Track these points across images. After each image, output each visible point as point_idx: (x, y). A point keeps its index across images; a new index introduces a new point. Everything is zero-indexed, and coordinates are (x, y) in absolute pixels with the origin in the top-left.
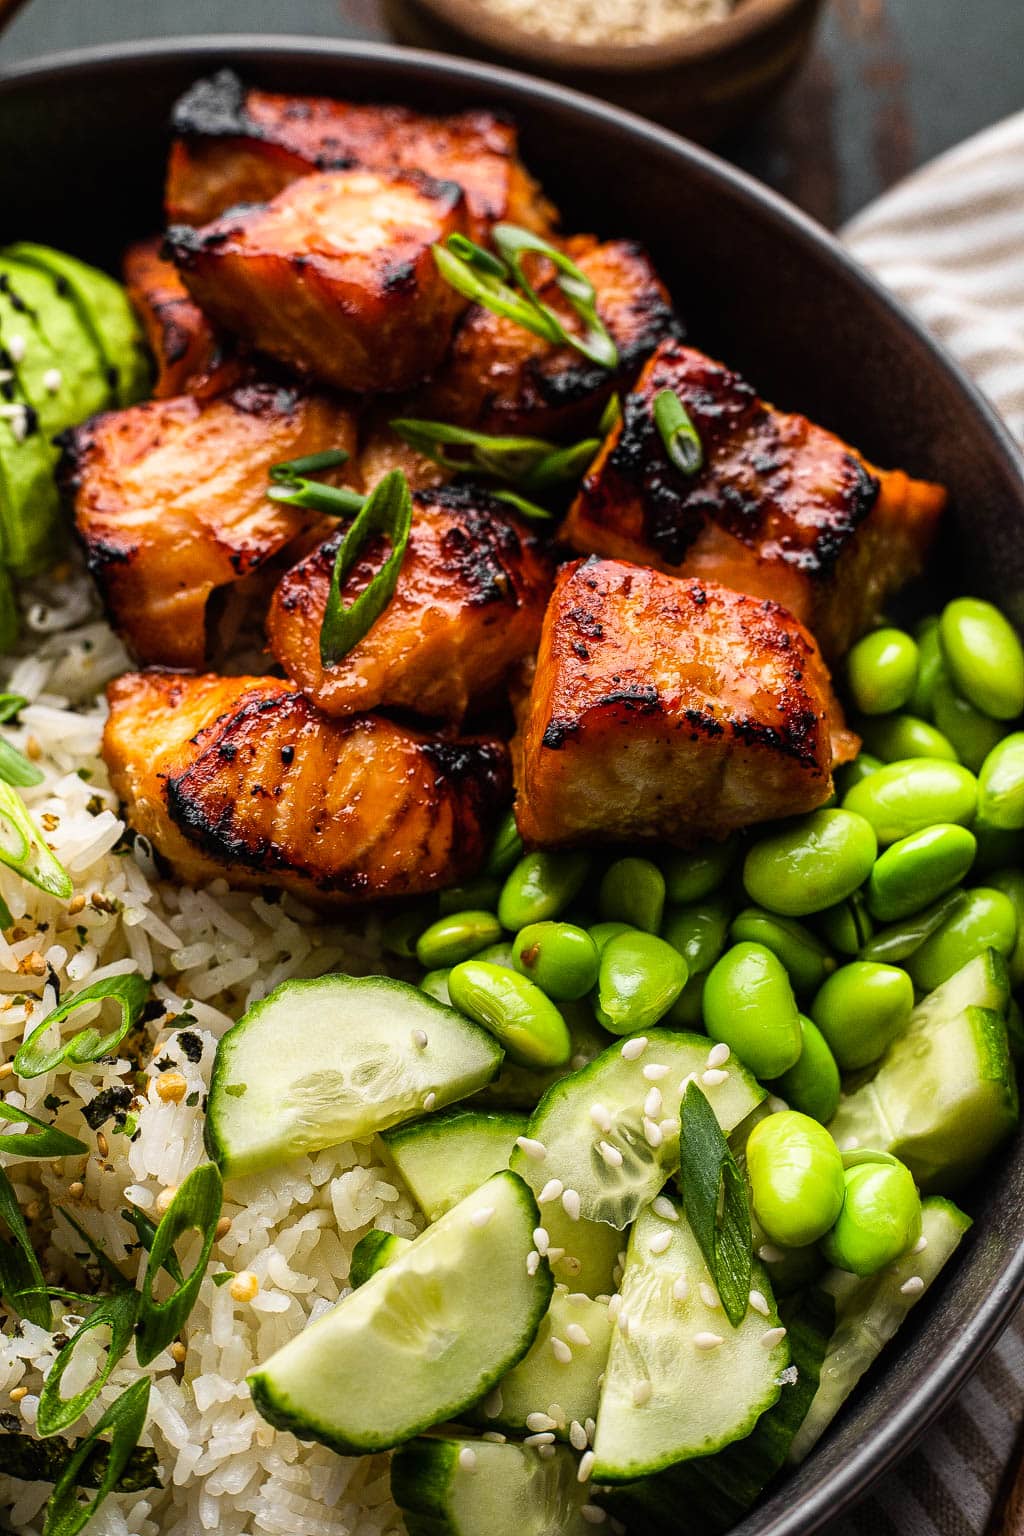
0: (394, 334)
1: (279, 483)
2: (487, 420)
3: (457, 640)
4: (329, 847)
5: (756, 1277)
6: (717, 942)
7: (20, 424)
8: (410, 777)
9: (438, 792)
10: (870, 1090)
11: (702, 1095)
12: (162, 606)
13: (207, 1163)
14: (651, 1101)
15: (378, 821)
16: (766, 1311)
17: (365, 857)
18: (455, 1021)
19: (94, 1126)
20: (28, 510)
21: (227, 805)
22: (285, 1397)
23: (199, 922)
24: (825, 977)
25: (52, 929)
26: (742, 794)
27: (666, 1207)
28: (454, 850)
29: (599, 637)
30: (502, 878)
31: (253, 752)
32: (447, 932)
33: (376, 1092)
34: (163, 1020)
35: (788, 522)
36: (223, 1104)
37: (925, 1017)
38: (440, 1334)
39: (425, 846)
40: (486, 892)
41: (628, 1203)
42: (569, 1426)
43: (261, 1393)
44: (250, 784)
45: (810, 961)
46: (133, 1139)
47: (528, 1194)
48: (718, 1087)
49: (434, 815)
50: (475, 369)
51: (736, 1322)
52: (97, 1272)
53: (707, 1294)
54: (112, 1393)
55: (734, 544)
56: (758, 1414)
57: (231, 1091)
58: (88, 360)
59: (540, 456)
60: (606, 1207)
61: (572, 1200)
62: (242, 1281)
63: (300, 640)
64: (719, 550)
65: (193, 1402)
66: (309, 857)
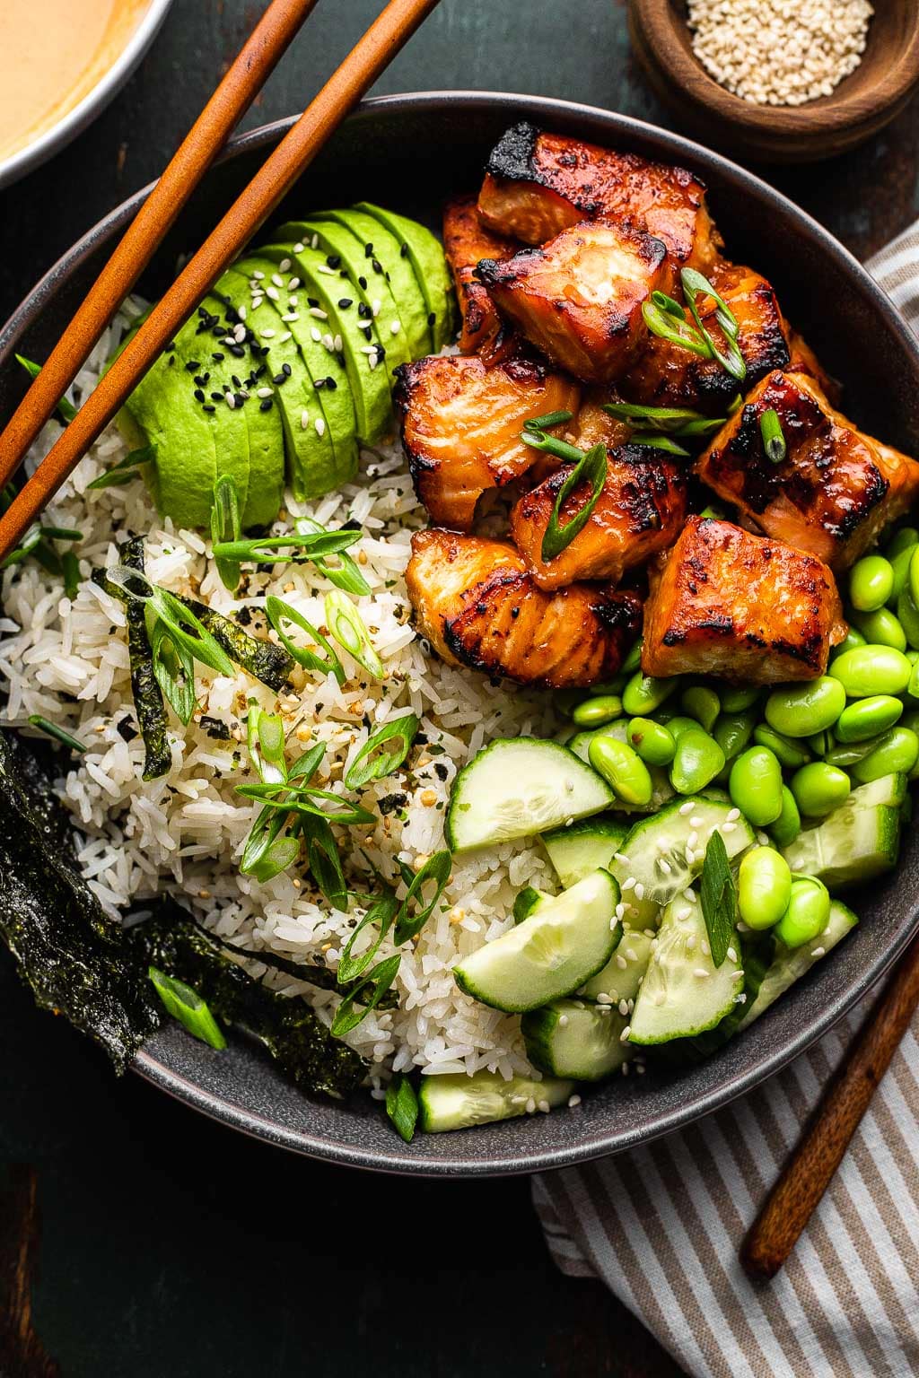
1: (528, 431)
2: (659, 398)
3: (622, 551)
4: (534, 666)
5: (733, 939)
6: (744, 740)
7: (374, 358)
8: (583, 626)
9: (598, 636)
10: (816, 831)
11: (720, 837)
12: (450, 495)
13: (443, 848)
14: (692, 839)
15: (561, 650)
16: (735, 960)
17: (552, 671)
18: (589, 774)
19: (384, 813)
20: (373, 410)
21: (478, 641)
22: (473, 985)
23: (451, 687)
24: (803, 765)
25: (368, 686)
27: (691, 894)
28: (603, 669)
29: (705, 580)
30: (629, 677)
31: (496, 609)
32: (591, 711)
33: (540, 815)
34: (425, 746)
35: (829, 501)
36: (457, 815)
37: (854, 799)
38: (559, 957)
39: (586, 666)
40: (615, 686)
41: (670, 892)
42: (619, 1001)
43: (460, 980)
44: (492, 629)
45: (794, 757)
46: (406, 825)
47: (617, 886)
48: (730, 832)
49: (594, 648)
50: (657, 362)
51: (718, 964)
52: (374, 880)
53: (705, 947)
54: (379, 957)
55: (795, 509)
56: (721, 1017)
57: (461, 807)
58: (417, 307)
59: (687, 421)
60: (658, 894)
61: (640, 890)
62: (456, 912)
64: (786, 509)
65: (420, 965)
66: (520, 671)
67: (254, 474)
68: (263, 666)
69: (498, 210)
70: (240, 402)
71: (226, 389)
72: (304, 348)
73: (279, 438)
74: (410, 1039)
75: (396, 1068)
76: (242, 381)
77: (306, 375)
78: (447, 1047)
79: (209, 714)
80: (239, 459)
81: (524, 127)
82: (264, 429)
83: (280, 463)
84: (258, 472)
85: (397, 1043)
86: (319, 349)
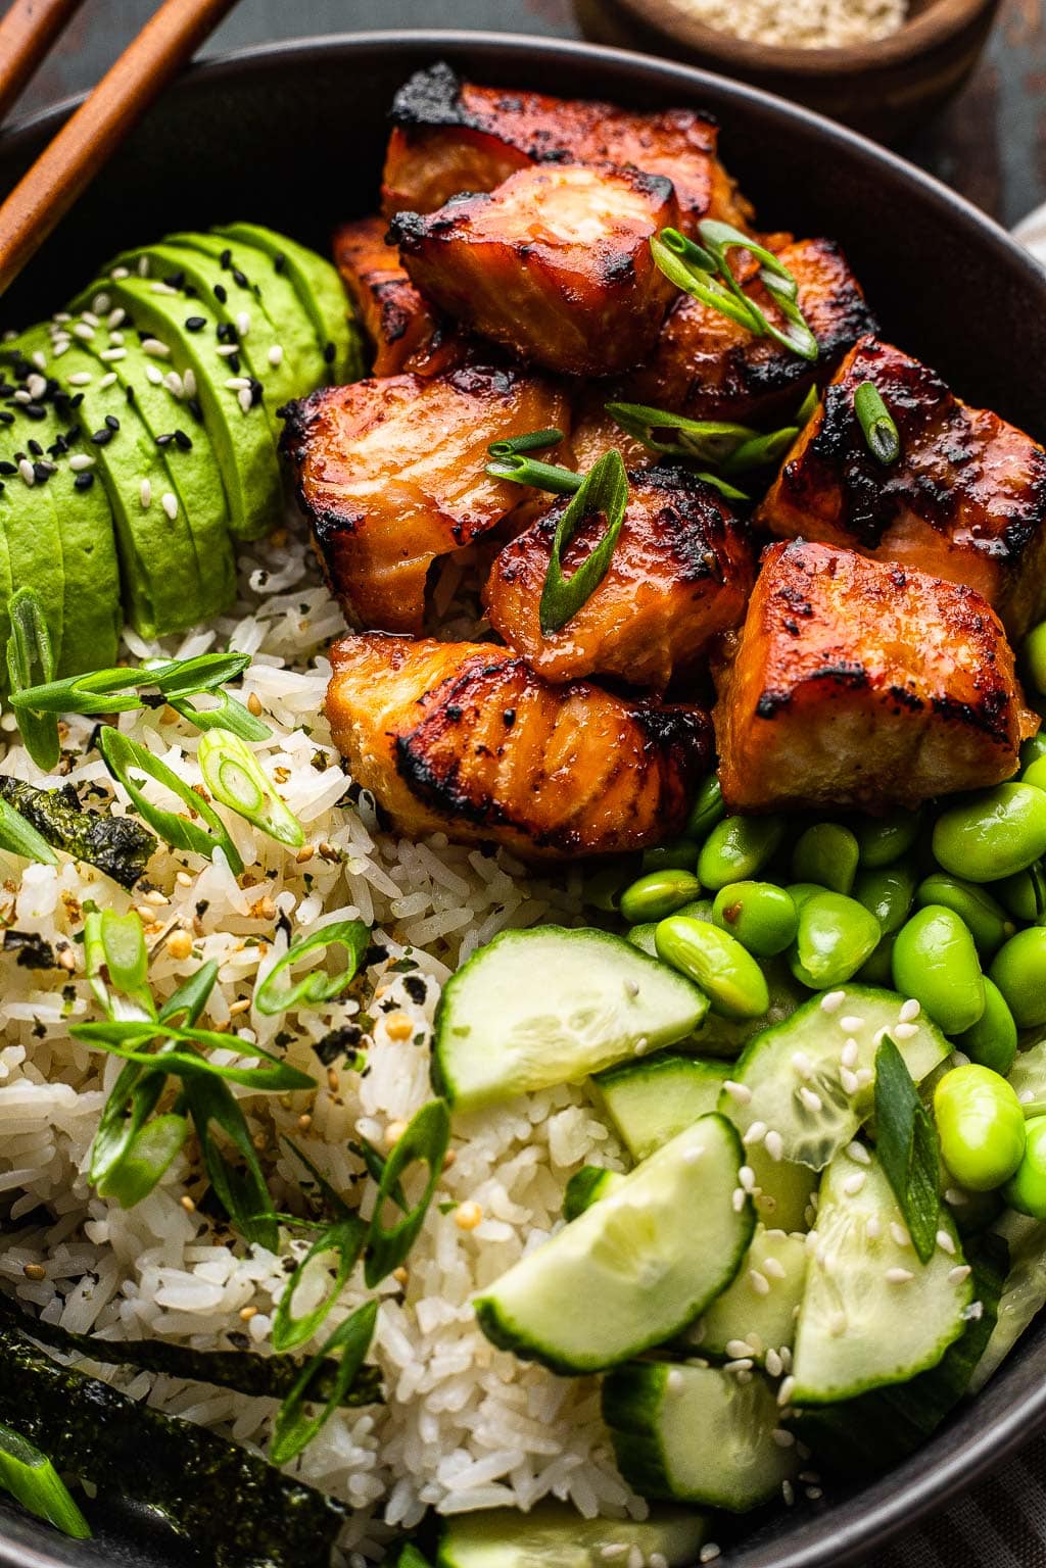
0: (611, 322)
1: (497, 460)
2: (691, 404)
3: (668, 614)
4: (546, 806)
5: (943, 1218)
6: (904, 905)
7: (246, 396)
8: (621, 742)
9: (646, 757)
10: (1044, 1047)
11: (894, 1047)
12: (385, 573)
13: (434, 1100)
14: (848, 1051)
15: (591, 781)
16: (952, 1251)
17: (577, 816)
18: (662, 973)
19: (326, 1062)
20: (253, 477)
21: (452, 764)
23: (418, 874)
24: (1004, 940)
25: (280, 876)
26: (935, 767)
27: (859, 1151)
28: (660, 813)
29: (809, 615)
30: (701, 839)
31: (477, 714)
32: (651, 889)
33: (591, 1036)
34: (386, 963)
35: (979, 511)
36: (449, 1044)
38: (654, 1264)
39: (633, 807)
40: (684, 852)
41: (825, 1146)
42: (765, 1354)
43: (489, 1319)
44: (475, 744)
45: (992, 925)
46: (364, 1075)
47: (735, 1135)
48: (911, 1040)
49: (642, 778)
50: (681, 356)
51: (925, 1259)
52: (319, 1200)
53: (898, 1233)
54: (339, 1315)
55: (927, 530)
56: (945, 1345)
57: (457, 1032)
58: (306, 337)
59: (740, 441)
60: (805, 1151)
61: (774, 1142)
62: (467, 1210)
63: (518, 610)
64: (912, 536)
65: (415, 1324)
66: (527, 815)
67: (71, 590)
68: (103, 848)
69: (414, 183)
70: (42, 477)
71: (19, 457)
72: (137, 393)
73: (108, 532)
74: (412, 1462)
75: (391, 1519)
76: (45, 447)
77: (143, 432)
78: (475, 1461)
79: (15, 928)
80: (46, 563)
81: (441, 68)
82: (82, 519)
83: (111, 572)
84: (79, 586)
85: (388, 1475)
86: (161, 395)
